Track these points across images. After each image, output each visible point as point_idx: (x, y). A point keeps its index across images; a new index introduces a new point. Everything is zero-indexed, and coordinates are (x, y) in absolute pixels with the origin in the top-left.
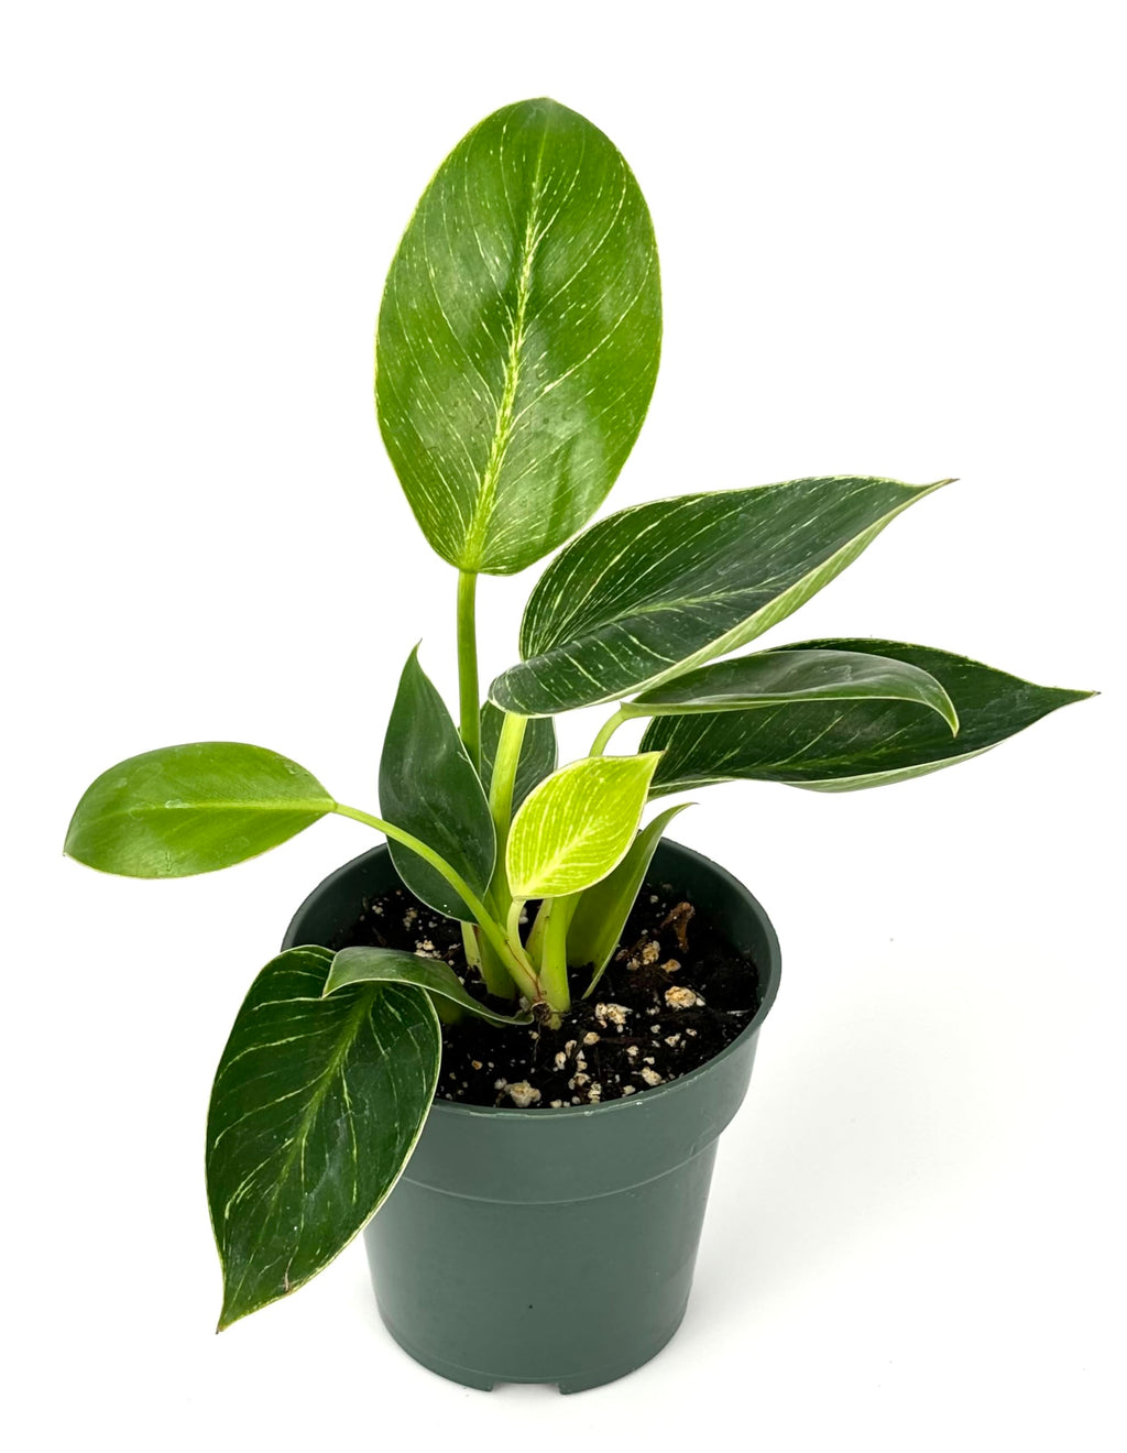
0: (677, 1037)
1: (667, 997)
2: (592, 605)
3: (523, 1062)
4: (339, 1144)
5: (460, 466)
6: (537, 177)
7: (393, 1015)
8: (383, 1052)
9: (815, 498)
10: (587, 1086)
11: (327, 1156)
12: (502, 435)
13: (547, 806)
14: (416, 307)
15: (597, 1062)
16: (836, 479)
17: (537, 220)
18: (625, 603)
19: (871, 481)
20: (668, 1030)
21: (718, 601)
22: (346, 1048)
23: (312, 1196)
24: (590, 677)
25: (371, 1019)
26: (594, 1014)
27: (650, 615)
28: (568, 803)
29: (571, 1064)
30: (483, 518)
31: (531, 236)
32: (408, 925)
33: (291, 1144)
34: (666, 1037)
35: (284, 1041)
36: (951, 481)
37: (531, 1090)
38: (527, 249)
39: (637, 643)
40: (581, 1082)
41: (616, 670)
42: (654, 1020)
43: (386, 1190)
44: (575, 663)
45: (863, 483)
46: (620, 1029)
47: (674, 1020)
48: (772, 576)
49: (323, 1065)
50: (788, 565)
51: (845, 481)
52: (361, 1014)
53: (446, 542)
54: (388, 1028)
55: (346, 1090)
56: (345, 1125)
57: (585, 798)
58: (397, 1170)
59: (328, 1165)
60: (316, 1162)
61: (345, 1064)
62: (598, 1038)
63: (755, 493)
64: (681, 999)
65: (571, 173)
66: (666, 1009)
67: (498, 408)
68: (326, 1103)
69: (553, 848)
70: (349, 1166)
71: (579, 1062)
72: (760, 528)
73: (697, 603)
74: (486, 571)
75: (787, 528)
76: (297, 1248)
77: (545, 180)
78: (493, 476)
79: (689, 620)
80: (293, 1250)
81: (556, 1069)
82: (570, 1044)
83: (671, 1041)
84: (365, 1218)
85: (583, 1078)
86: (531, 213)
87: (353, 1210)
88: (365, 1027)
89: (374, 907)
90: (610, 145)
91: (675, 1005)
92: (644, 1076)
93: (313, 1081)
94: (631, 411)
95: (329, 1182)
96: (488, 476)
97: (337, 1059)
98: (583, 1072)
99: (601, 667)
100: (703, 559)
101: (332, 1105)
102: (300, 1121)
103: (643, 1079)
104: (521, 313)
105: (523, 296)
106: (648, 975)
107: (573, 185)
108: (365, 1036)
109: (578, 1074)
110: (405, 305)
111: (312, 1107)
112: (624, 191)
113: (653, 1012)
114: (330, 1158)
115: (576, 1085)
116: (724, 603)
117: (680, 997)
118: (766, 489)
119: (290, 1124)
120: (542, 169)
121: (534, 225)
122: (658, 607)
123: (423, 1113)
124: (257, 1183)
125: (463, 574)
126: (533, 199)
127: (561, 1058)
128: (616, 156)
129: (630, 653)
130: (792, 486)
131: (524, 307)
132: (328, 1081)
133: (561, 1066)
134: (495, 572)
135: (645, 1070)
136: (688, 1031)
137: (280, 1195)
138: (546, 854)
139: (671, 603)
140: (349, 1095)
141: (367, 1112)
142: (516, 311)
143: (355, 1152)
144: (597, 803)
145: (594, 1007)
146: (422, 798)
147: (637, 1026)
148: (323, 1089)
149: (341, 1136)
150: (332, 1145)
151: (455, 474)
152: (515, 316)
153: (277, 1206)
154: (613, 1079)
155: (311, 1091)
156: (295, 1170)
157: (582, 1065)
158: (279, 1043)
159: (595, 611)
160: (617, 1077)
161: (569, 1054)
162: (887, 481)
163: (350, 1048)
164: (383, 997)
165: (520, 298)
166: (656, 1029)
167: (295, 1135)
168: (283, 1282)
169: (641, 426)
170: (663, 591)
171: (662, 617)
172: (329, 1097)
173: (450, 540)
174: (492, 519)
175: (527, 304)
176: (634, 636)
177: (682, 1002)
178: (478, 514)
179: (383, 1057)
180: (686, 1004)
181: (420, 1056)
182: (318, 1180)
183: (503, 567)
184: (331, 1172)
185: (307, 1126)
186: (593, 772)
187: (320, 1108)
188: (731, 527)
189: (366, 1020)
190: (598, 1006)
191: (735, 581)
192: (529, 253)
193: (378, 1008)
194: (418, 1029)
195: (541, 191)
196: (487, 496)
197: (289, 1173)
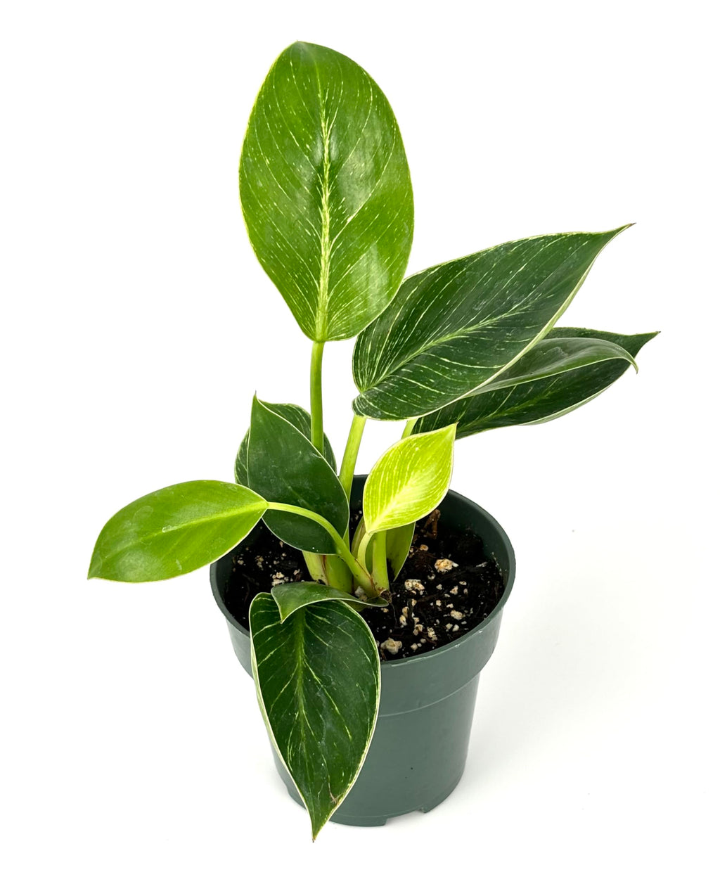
0: (456, 588)
1: (436, 567)
2: (392, 346)
3: (385, 627)
4: (325, 707)
5: (306, 278)
6: (320, 90)
7: (322, 621)
8: (327, 645)
9: (518, 253)
10: (425, 630)
11: (321, 716)
12: (326, 255)
13: (383, 472)
14: (261, 185)
15: (423, 615)
16: (530, 239)
17: (326, 117)
18: (416, 341)
19: (560, 236)
20: (448, 587)
21: (488, 325)
22: (301, 649)
23: (323, 742)
24: (428, 388)
25: (309, 628)
26: (405, 589)
27: (445, 343)
28: (396, 468)
29: (409, 620)
30: (324, 307)
31: (325, 128)
32: (261, 566)
33: (299, 715)
34: (451, 590)
35: (269, 655)
36: (631, 225)
37: (397, 642)
38: (324, 136)
39: (449, 361)
40: (421, 630)
41: (444, 380)
42: (436, 582)
43: (371, 725)
44: (414, 382)
45: (554, 238)
46: (421, 593)
47: (448, 579)
48: (516, 304)
49: (293, 663)
50: (523, 296)
51: (538, 239)
52: (300, 625)
53: (307, 327)
54: (320, 627)
55: (313, 674)
56: (323, 695)
57: (406, 462)
58: (373, 711)
59: (324, 721)
60: (317, 723)
61: (306, 658)
62: (416, 602)
63: (472, 258)
64: (446, 566)
65: (339, 85)
66: (439, 574)
67: (321, 238)
68: (306, 685)
69: (389, 496)
70: (337, 718)
71: (414, 618)
72: (486, 279)
73: (474, 330)
74: (332, 340)
75: (507, 275)
76: (329, 776)
77: (325, 92)
78: (324, 280)
79: (477, 341)
80: (327, 778)
81: (402, 626)
82: (405, 610)
83: (455, 590)
84: (365, 745)
85: (421, 627)
86: (322, 113)
87: (353, 743)
88: (307, 633)
89: (239, 561)
90: (354, 64)
91: (442, 570)
92: (453, 616)
93: (293, 674)
94: (405, 223)
95: (329, 731)
96: (322, 281)
97: (300, 657)
98: (418, 623)
99: (432, 381)
100: (457, 304)
101: (309, 684)
102: (297, 700)
103: (453, 618)
104: (327, 176)
105: (326, 165)
106: (422, 557)
107: (342, 91)
108: (309, 638)
109: (416, 626)
110: (255, 187)
111: (299, 689)
112: (371, 90)
113: (433, 578)
114: (323, 717)
115: (419, 632)
116: (495, 326)
117: (444, 565)
118: (479, 254)
119: (293, 704)
120: (322, 85)
121: (325, 120)
122: (448, 338)
123: (376, 674)
124: (293, 746)
125: (317, 345)
126: (321, 105)
127: (403, 619)
128: (360, 70)
129: (447, 368)
130: (497, 250)
131: (328, 172)
132: (301, 672)
133: (405, 624)
134: (338, 339)
135: (452, 612)
136: (461, 583)
137: (306, 748)
138: (385, 501)
139: (456, 333)
140: (317, 676)
141: (333, 683)
142: (323, 174)
143: (336, 708)
144: (415, 463)
145: (404, 584)
146: (290, 487)
147: (430, 587)
148: (300, 677)
149: (324, 702)
150: (321, 709)
151: (304, 283)
152: (323, 179)
153: (308, 755)
154: (436, 623)
155: (294, 680)
156: (307, 730)
157: (417, 620)
158: (267, 658)
159: (396, 349)
160: (438, 621)
161: (407, 615)
162: (575, 234)
163: (305, 648)
164: (309, 612)
165: (325, 167)
166: (439, 587)
167: (298, 709)
168: (332, 799)
169: (413, 231)
170: (441, 329)
171: (454, 343)
172: (305, 681)
173: (308, 325)
174: (329, 307)
175: (330, 170)
176: (444, 358)
177: (446, 568)
178: (320, 306)
179: (329, 648)
180: (449, 568)
181: (354, 640)
182: (322, 732)
183: (343, 335)
184: (328, 725)
185: (302, 702)
186: (410, 445)
187: (304, 689)
188: (463, 281)
189: (306, 629)
190: (406, 583)
191: (489, 312)
192: (326, 138)
193: (309, 619)
194: (344, 625)
195: (324, 98)
196: (323, 294)
197: (305, 733)
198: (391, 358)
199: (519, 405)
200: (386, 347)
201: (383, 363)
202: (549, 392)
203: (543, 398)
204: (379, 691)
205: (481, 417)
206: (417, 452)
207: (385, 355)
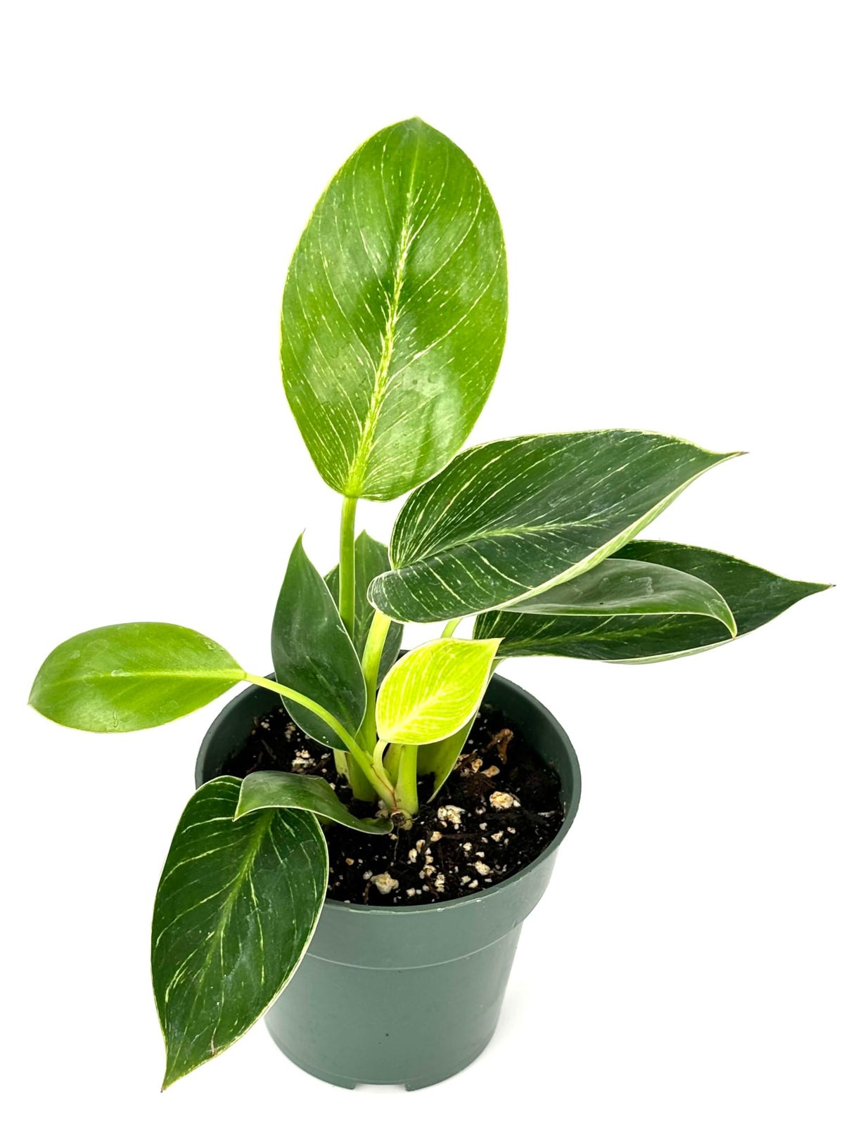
0: (500, 834)
1: (491, 800)
2: (447, 522)
3: (385, 858)
4: (249, 935)
5: (346, 415)
6: (411, 189)
7: (288, 831)
8: (282, 862)
9: (626, 447)
10: (434, 876)
11: (240, 945)
12: (379, 392)
13: (409, 673)
14: (312, 291)
15: (441, 856)
16: (644, 433)
17: (411, 225)
18: (473, 525)
19: (673, 440)
20: (493, 828)
21: (551, 531)
22: (252, 857)
23: (230, 977)
24: (451, 590)
25: (271, 834)
26: (436, 816)
27: (496, 538)
28: (426, 671)
29: (421, 858)
30: (363, 456)
31: (405, 237)
32: (289, 736)
33: (212, 936)
34: (493, 834)
35: (205, 854)
36: (742, 453)
37: (392, 880)
38: (402, 247)
39: (488, 563)
40: (429, 873)
41: (472, 585)
42: (482, 818)
43: (288, 975)
44: (438, 577)
45: (667, 440)
46: (457, 827)
47: (497, 819)
48: (594, 512)
49: (235, 871)
50: (606, 505)
51: (651, 437)
52: (263, 829)
53: (335, 475)
54: (284, 842)
55: (253, 891)
56: (253, 920)
57: (439, 667)
58: (296, 960)
59: (241, 952)
60: (232, 951)
61: (252, 870)
62: (440, 836)
63: (577, 437)
64: (502, 802)
65: (438, 186)
66: (491, 810)
67: (377, 370)
68: (238, 902)
69: (412, 702)
70: (258, 954)
71: (427, 857)
72: (581, 469)
73: (534, 532)
74: (365, 497)
75: (603, 471)
76: (219, 1020)
77: (417, 191)
78: (372, 423)
79: (529, 547)
80: (217, 1021)
81: (409, 862)
82: (420, 843)
83: (497, 837)
84: (272, 997)
85: (430, 870)
86: (405, 218)
87: (262, 990)
88: (266, 839)
89: (263, 724)
90: (469, 162)
91: (497, 806)
92: (477, 867)
93: (228, 885)
94: (483, 377)
95: (242, 965)
96: (368, 423)
97: (246, 866)
98: (430, 864)
99: (459, 582)
100: (537, 490)
101: (243, 903)
102: (219, 918)
103: (476, 870)
104: (397, 297)
105: (398, 284)
106: (477, 783)
107: (439, 195)
108: (266, 848)
109: (426, 867)
110: (304, 290)
111: (228, 905)
112: (480, 201)
113: (481, 812)
114: (243, 946)
115: (426, 876)
116: (558, 534)
117: (501, 800)
118: (586, 434)
119: (211, 920)
120: (415, 183)
121: (408, 228)
122: (502, 532)
123: (315, 916)
124: (188, 970)
125: (347, 499)
126: (408, 207)
127: (413, 854)
128: (473, 171)
129: (483, 572)
130: (607, 435)
131: (399, 292)
132: (239, 885)
133: (414, 860)
134: (373, 499)
135: (478, 863)
136: (509, 829)
137: (205, 978)
138: (407, 707)
139: (514, 530)
140: (256, 895)
141: (270, 910)
142: (392, 294)
143: (262, 942)
144: (448, 672)
145: (437, 810)
146: (307, 657)
147: (469, 822)
148: (235, 890)
149: (250, 930)
150: (244, 936)
151: (342, 422)
152: (392, 299)
153: (204, 987)
154: (454, 870)
155: (226, 892)
156: (216, 957)
157: (430, 859)
158: (201, 856)
159: (449, 528)
160: (456, 868)
161: (419, 851)
162: (687, 443)
163: (255, 857)
164: (279, 816)
165: (396, 285)
166: (483, 826)
167: (215, 929)
168: (210, 1048)
169: (490, 389)
170: (503, 518)
171: (507, 542)
172: (240, 897)
173: (338, 473)
174: (370, 456)
175: (402, 290)
176: (485, 557)
177: (503, 804)
178: (360, 453)
179: (282, 866)
180: (507, 805)
181: (310, 867)
182: (234, 964)
183: (379, 495)
184: (243, 958)
185: (224, 921)
186: (445, 649)
187: (234, 906)
188: (557, 463)
189: (267, 835)
190: (440, 810)
191: (563, 514)
192: (404, 250)
193: (276, 824)
194: (308, 844)
195: (414, 200)
196: (367, 439)
197: (212, 959)
198: (440, 537)
199: (622, 631)
200: (441, 522)
201: (428, 542)
202: (666, 626)
203: (656, 631)
204: (310, 937)
205: (572, 633)
206: (453, 659)
207: (435, 531)
